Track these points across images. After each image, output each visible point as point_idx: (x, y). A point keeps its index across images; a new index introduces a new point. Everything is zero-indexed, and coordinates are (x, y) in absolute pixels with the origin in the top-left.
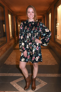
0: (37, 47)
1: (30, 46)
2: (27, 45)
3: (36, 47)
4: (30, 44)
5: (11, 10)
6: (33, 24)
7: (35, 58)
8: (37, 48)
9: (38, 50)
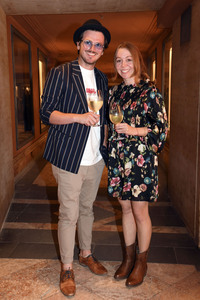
1: (120, 153)
2: (113, 149)
4: (119, 145)
8: (140, 161)
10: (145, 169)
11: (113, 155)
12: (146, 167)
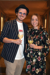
0: (39, 57)
3: (37, 57)
4: (31, 52)
5: (5, 13)
7: (36, 69)
8: (39, 59)
10: (41, 62)
11: (28, 56)
12: (41, 61)
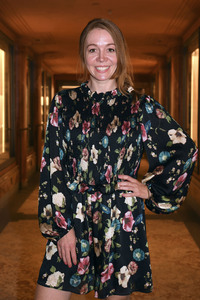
1: (93, 212)
2: (80, 205)
3: (122, 215)
4: (91, 199)
6: (111, 102)
7: (117, 269)
9: (129, 229)
12: (135, 231)
